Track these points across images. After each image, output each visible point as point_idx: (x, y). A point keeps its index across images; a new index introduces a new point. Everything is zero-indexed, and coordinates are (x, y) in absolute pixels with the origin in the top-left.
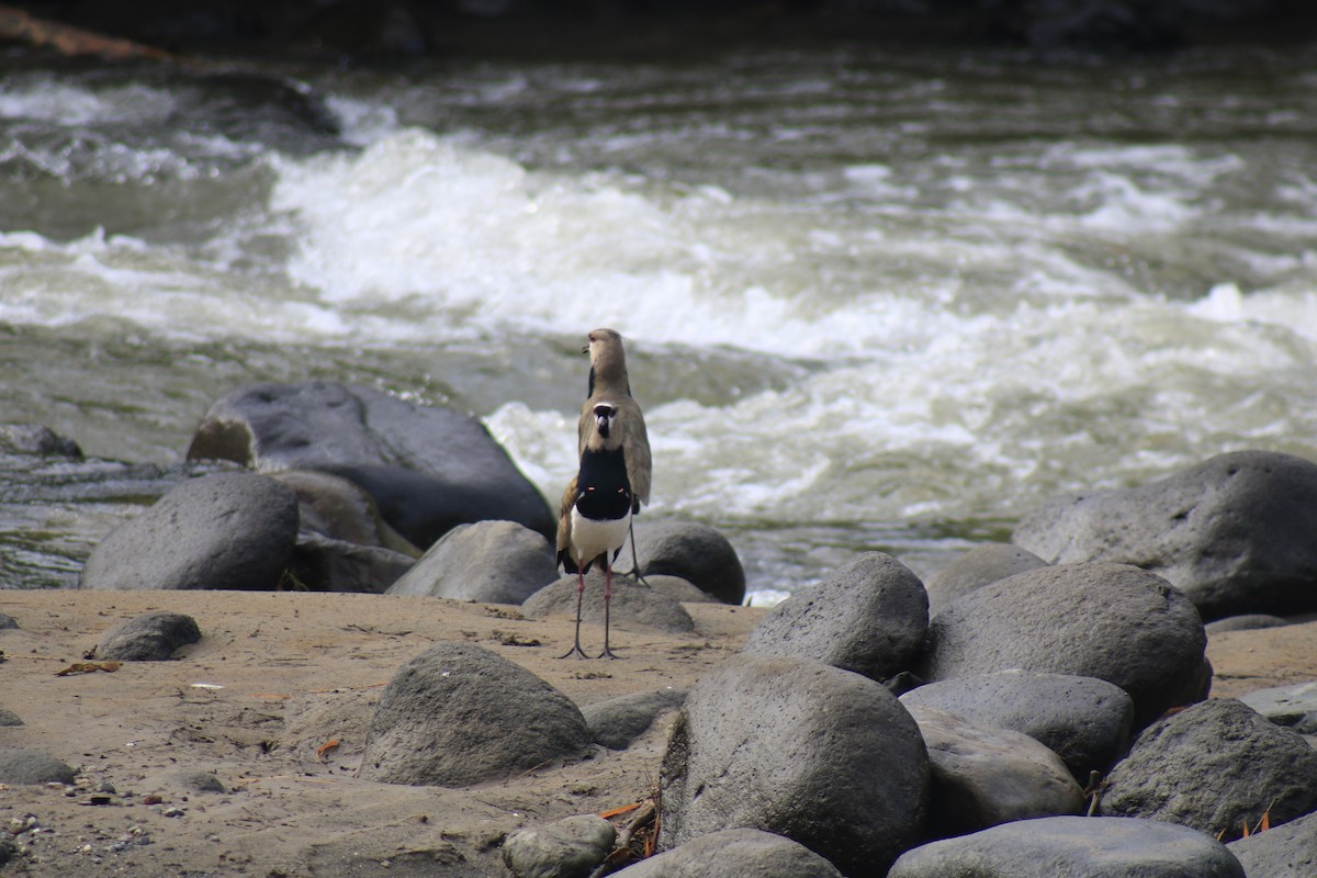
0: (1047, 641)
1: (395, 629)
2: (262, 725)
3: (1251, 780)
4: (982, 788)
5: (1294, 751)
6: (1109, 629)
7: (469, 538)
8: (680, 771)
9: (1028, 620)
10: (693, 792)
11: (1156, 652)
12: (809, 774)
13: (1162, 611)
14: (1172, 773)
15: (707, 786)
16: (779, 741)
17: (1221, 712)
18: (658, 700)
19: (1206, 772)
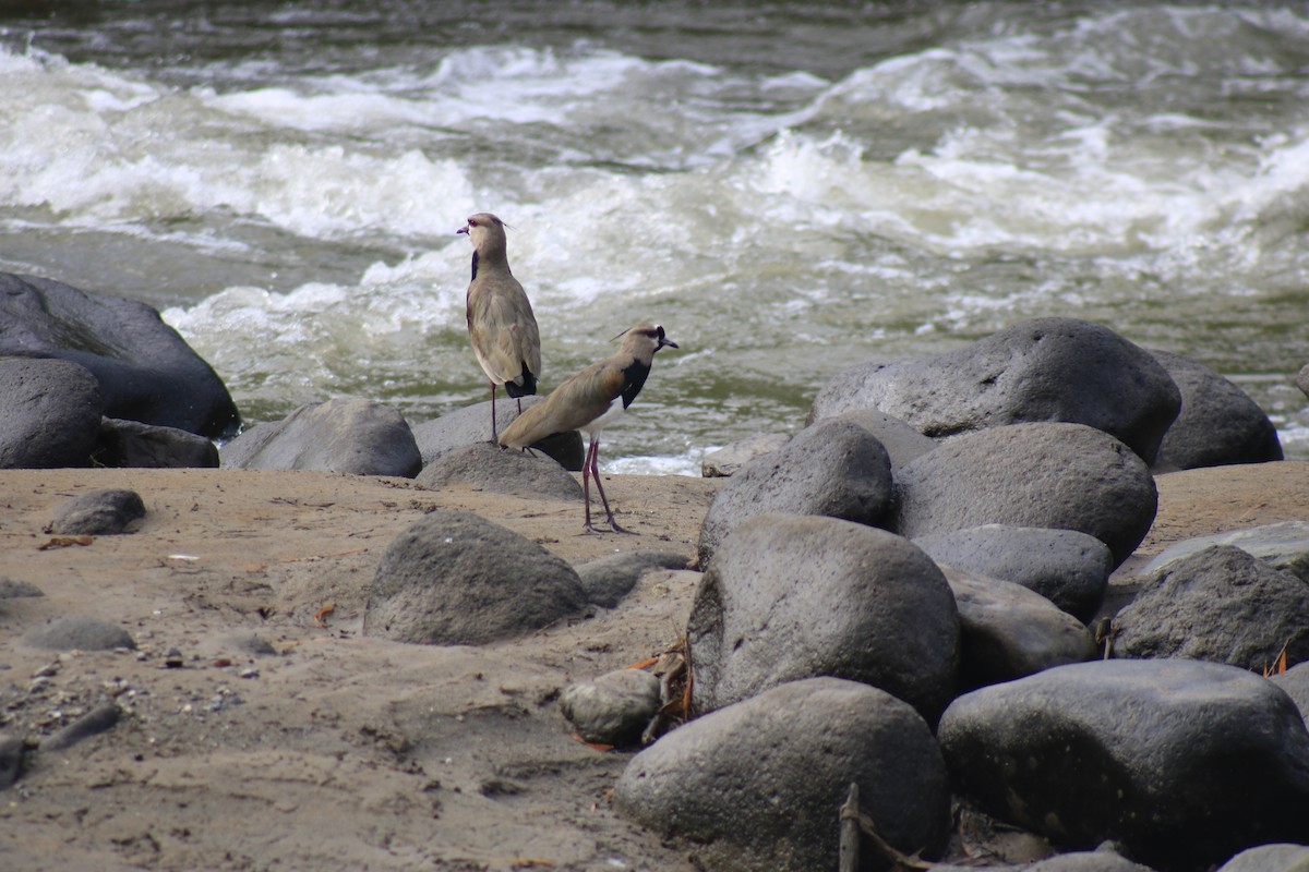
0: (1014, 496)
1: (317, 500)
2: (254, 592)
3: (1263, 623)
4: (1009, 636)
5: (1301, 594)
6: (1073, 485)
7: (324, 416)
8: (712, 626)
9: (992, 478)
10: (732, 646)
11: (1119, 505)
12: (854, 627)
13: (1119, 466)
14: (1185, 617)
15: (746, 640)
16: (820, 595)
17: (1224, 559)
18: (638, 561)
19: (1219, 616)
